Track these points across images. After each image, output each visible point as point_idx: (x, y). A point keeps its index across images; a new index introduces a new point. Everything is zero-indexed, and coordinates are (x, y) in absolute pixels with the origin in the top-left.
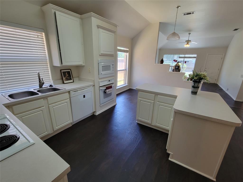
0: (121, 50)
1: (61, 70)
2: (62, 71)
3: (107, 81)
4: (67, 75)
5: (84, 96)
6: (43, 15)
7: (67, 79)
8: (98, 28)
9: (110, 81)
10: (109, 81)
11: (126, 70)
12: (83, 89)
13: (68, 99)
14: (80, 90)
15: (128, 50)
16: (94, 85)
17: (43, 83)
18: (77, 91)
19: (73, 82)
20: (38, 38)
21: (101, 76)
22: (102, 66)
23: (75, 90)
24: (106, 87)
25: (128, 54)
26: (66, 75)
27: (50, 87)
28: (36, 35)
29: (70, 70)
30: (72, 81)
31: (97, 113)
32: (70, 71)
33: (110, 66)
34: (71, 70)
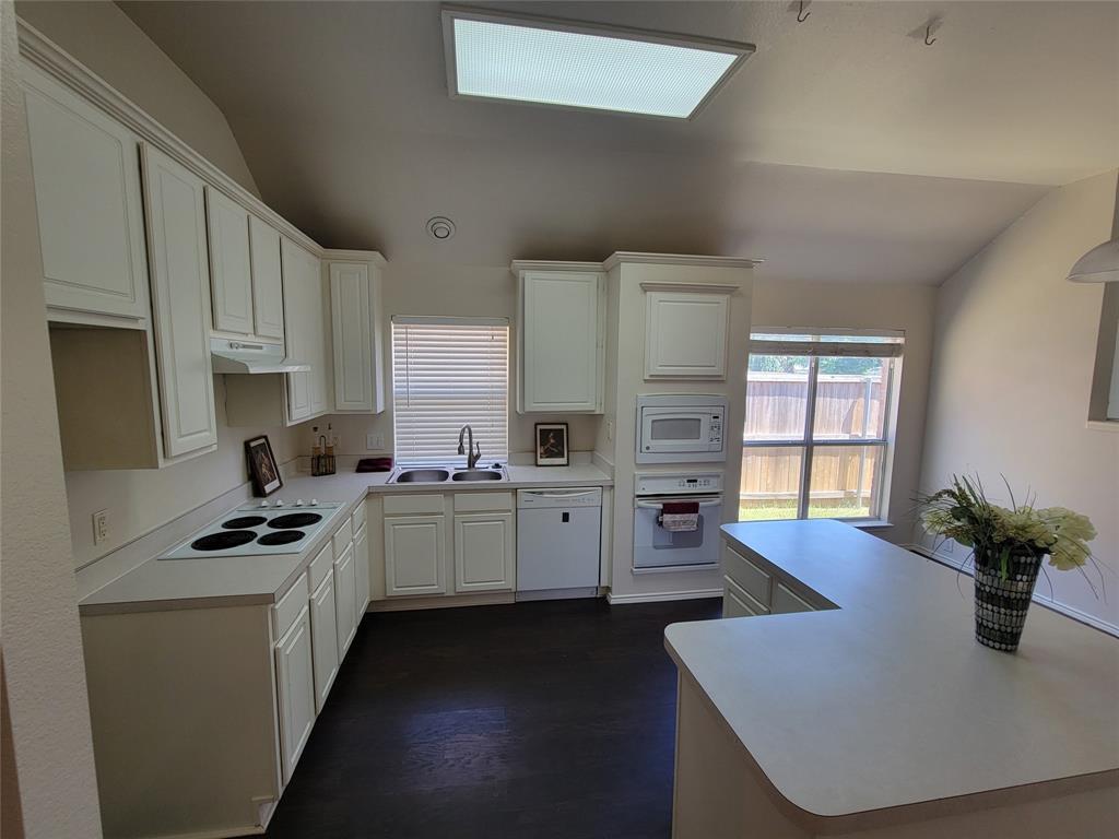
0: (840, 347)
1: (536, 424)
2: (539, 427)
3: (676, 481)
4: (552, 441)
5: (566, 517)
6: (513, 285)
7: (549, 454)
8: (645, 291)
9: (695, 481)
10: (689, 481)
11: (883, 442)
12: (567, 492)
13: (510, 511)
14: (552, 493)
15: (900, 340)
16: (612, 487)
17: (478, 456)
18: (541, 493)
19: (568, 465)
20: (492, 340)
21: (644, 458)
22: (653, 421)
23: (536, 490)
24: (664, 505)
25: (898, 362)
26: (549, 441)
27: (494, 470)
28: (487, 335)
29: (564, 427)
30: (563, 461)
31: (615, 599)
32: (562, 430)
33: (699, 420)
34: (567, 424)
